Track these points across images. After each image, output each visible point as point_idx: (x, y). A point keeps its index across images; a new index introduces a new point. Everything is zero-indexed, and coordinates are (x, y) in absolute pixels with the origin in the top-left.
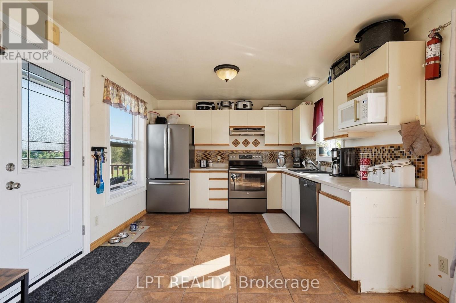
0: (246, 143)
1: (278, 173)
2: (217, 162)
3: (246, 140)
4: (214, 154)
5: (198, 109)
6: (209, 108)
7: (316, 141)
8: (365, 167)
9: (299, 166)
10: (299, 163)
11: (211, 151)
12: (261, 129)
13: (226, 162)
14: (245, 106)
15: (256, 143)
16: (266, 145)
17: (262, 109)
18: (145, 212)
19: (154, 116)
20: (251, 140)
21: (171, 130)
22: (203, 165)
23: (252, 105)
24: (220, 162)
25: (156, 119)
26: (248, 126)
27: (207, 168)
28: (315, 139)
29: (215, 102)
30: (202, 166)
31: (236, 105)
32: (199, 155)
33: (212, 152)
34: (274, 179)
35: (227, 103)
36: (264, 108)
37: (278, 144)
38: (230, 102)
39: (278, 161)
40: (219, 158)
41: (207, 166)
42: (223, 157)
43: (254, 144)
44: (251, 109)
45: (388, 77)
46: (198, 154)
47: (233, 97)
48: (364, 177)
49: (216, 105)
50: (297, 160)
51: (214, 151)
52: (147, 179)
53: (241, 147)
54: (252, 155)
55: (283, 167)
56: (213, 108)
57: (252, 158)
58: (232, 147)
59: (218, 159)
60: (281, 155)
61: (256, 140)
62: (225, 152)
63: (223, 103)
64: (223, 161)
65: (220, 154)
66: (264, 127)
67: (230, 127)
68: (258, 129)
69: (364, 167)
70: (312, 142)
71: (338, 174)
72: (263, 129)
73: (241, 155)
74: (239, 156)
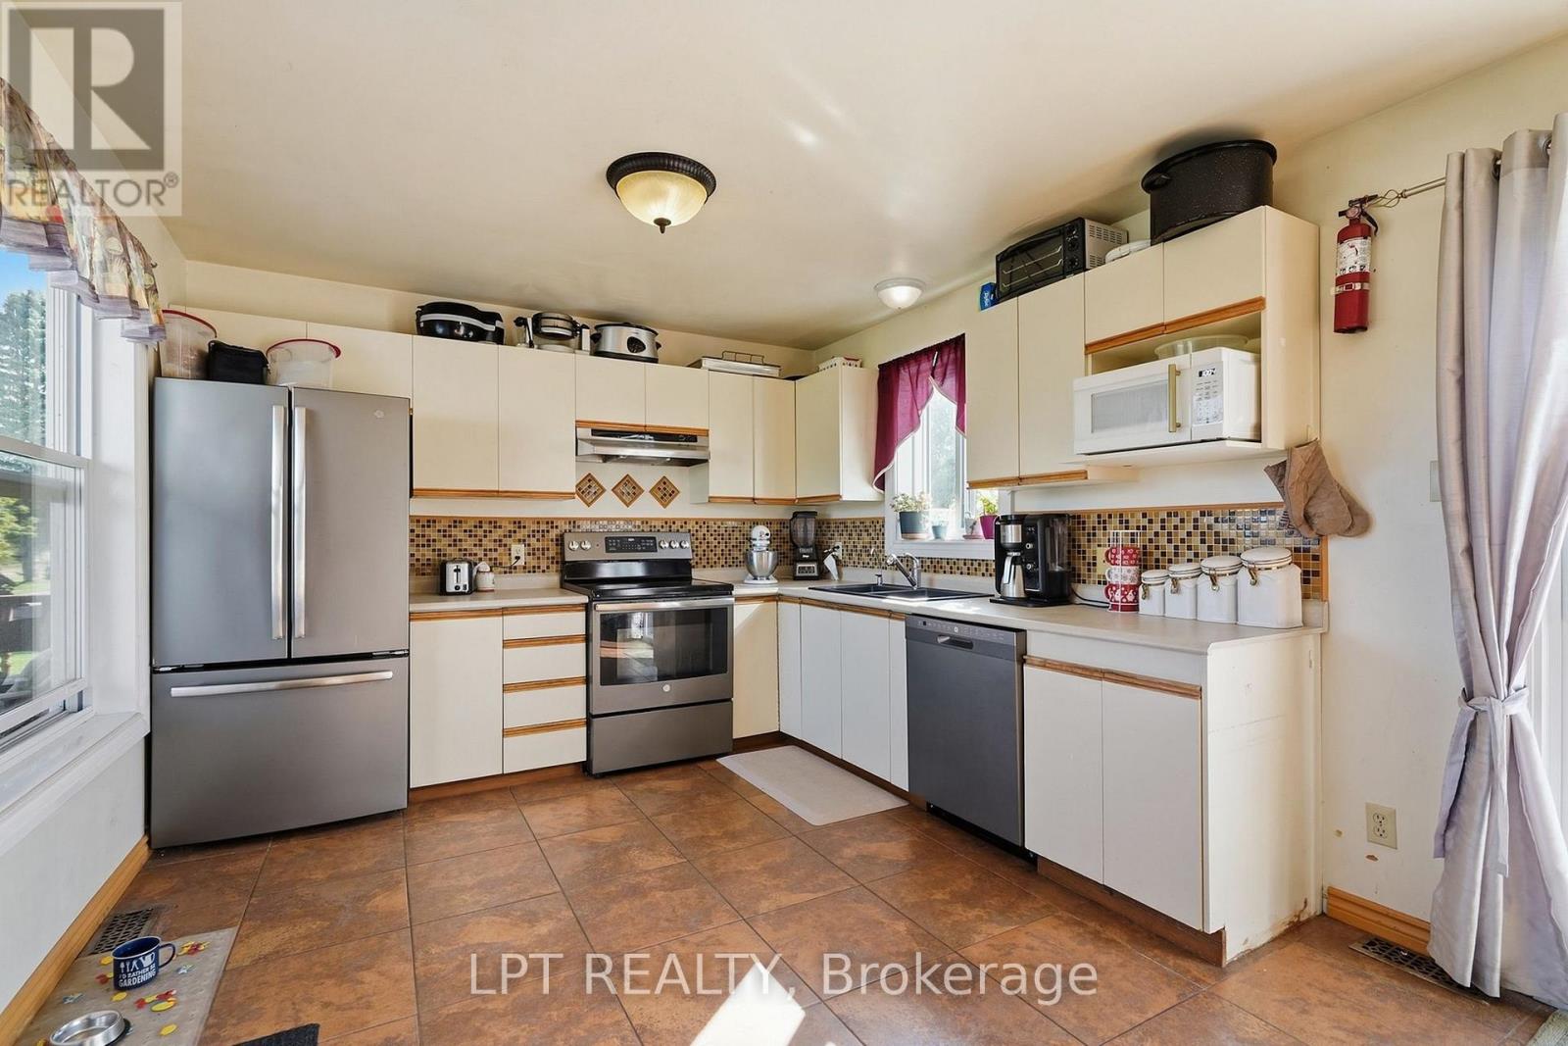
0: (628, 490)
1: (765, 601)
2: (512, 569)
3: (627, 480)
4: (497, 534)
5: (428, 330)
6: (480, 336)
7: (884, 490)
8: (1129, 571)
9: (816, 574)
10: (814, 565)
11: (480, 522)
12: (694, 439)
13: (548, 567)
14: (635, 344)
15: (665, 492)
16: (712, 500)
17: (697, 364)
18: (144, 852)
19: (187, 339)
20: (647, 478)
21: (311, 416)
22: (455, 584)
23: (658, 346)
24: (525, 568)
25: (201, 353)
26: (648, 424)
27: (472, 599)
28: (881, 484)
29: (508, 313)
30: (451, 588)
31: (596, 339)
32: (421, 541)
33: (486, 527)
34: (754, 622)
35: (560, 323)
36: (707, 363)
37: (752, 496)
38: (574, 323)
39: (752, 560)
40: (519, 549)
41: (474, 589)
42: (539, 545)
43: (656, 497)
44: (654, 360)
45: (1265, 308)
46: (418, 536)
47: (592, 303)
48: (1127, 602)
49: (507, 324)
50: (806, 555)
51: (494, 523)
52: (154, 671)
53: (609, 507)
54: (654, 538)
55: (768, 579)
56: (499, 338)
57: (656, 551)
58: (575, 509)
59: (513, 556)
60: (760, 535)
61: (664, 481)
62: (543, 527)
63: (545, 322)
64: (534, 563)
65: (521, 534)
66: (706, 433)
67: (579, 424)
68: (686, 441)
69: (1127, 574)
70: (870, 493)
71: (1023, 596)
72: (700, 441)
73: (610, 538)
74: (607, 545)
